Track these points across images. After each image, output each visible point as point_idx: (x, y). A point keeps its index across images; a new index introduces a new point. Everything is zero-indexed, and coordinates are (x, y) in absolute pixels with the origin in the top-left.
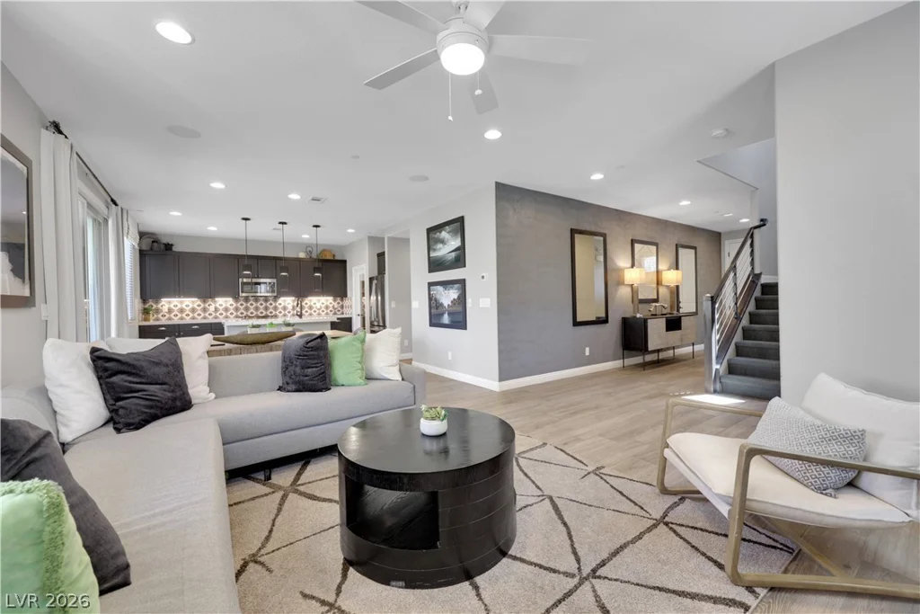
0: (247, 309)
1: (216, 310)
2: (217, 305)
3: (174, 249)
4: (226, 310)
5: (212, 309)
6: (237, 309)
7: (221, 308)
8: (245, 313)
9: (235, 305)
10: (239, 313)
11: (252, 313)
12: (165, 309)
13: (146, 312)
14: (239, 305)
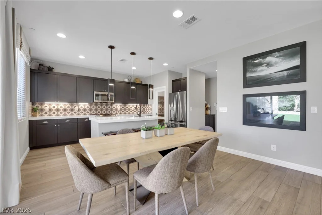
0: (96, 110)
1: (79, 110)
2: (80, 107)
3: (54, 70)
4: (85, 110)
5: (76, 109)
6: (91, 110)
7: (82, 109)
8: (95, 112)
9: (90, 107)
10: (92, 112)
11: (99, 112)
12: (47, 109)
13: (34, 111)
14: (92, 107)
